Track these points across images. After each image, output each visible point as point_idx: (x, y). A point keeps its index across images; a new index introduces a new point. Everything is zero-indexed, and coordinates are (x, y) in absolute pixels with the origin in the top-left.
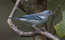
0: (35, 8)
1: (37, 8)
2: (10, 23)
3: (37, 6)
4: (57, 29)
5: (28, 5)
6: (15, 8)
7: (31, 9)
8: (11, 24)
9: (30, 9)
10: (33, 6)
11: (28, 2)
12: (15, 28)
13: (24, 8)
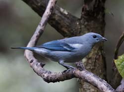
0: (83, 26)
1: (85, 26)
2: (29, 55)
3: (86, 23)
4: (120, 66)
5: (69, 21)
6: (39, 28)
7: (74, 30)
8: (30, 58)
9: (72, 30)
10: (78, 23)
11: (68, 16)
12: (37, 65)
13: (62, 27)
